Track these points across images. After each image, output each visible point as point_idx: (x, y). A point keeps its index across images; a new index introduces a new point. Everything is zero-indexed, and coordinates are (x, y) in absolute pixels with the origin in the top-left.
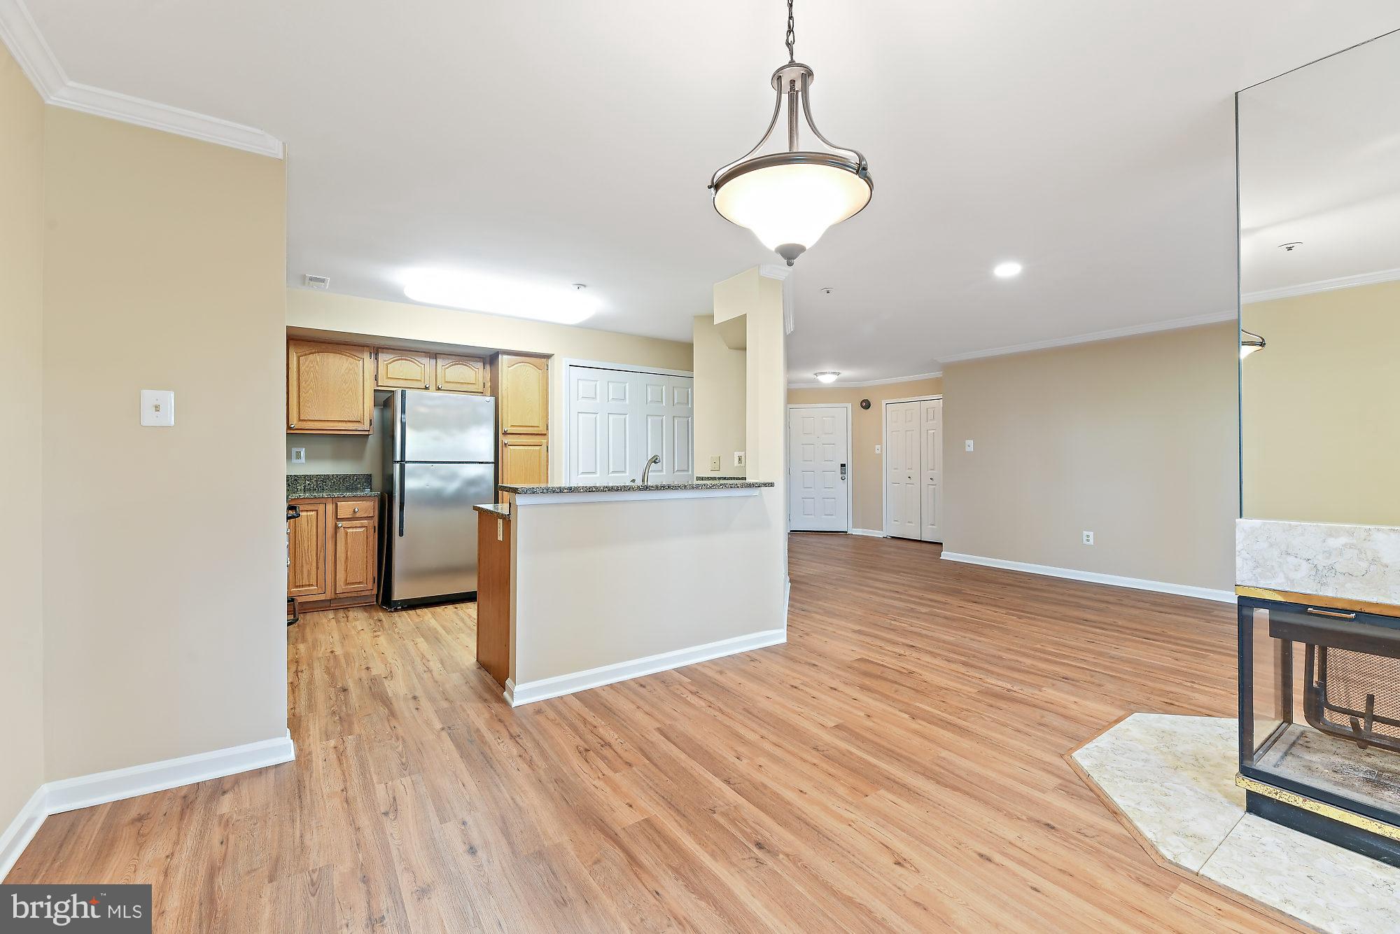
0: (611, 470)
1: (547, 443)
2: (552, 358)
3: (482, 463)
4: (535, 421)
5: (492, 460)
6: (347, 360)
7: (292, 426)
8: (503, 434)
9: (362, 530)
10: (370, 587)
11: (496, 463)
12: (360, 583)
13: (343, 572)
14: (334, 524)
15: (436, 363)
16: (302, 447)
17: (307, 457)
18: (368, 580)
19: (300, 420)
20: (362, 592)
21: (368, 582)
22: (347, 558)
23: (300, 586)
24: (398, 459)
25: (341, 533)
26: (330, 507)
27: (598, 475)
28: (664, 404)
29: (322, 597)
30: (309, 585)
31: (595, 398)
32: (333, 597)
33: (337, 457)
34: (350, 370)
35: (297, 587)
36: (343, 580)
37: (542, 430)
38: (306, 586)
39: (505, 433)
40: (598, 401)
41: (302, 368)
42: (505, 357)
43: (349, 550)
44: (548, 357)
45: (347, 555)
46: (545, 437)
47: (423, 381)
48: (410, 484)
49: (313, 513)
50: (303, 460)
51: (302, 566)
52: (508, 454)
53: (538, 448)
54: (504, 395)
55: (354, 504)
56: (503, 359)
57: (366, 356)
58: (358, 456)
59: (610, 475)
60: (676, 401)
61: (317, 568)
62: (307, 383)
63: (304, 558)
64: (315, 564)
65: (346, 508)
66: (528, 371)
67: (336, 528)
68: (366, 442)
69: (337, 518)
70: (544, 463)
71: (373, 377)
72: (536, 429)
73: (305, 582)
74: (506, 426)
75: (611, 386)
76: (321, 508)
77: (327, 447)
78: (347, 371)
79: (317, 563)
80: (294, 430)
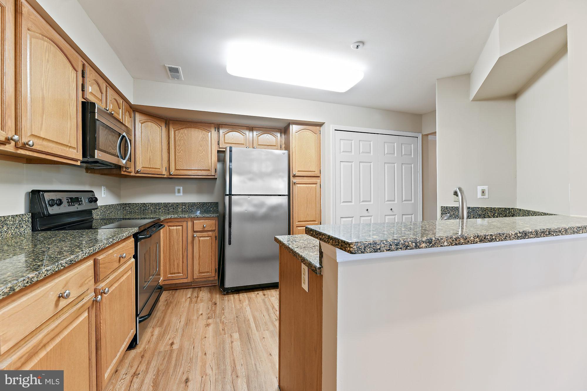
0: (361, 200)
1: (320, 182)
2: (324, 126)
3: (280, 195)
4: (313, 168)
5: (287, 194)
6: (202, 133)
7: (172, 173)
8: (293, 176)
9: (208, 238)
10: (213, 275)
11: (289, 195)
12: (207, 272)
13: (198, 265)
14: (192, 234)
15: (253, 133)
16: (181, 186)
17: (184, 192)
18: (212, 270)
19: (176, 170)
20: (209, 278)
21: (212, 272)
22: (200, 256)
23: (173, 274)
24: (228, 193)
25: (196, 240)
26: (190, 224)
27: (353, 203)
28: (396, 155)
29: (185, 281)
30: (178, 273)
31: (351, 152)
32: (192, 280)
33: (200, 192)
34: (204, 138)
35: (171, 274)
36: (197, 270)
37: (317, 173)
38: (176, 273)
39: (294, 176)
40: (353, 153)
41: (177, 138)
42: (294, 126)
43: (201, 251)
44: (320, 125)
45: (200, 254)
46: (319, 178)
47: (245, 144)
48: (235, 209)
49: (180, 228)
50: (181, 194)
51: (174, 261)
52: (296, 189)
53: (314, 185)
54: (293, 151)
55: (203, 222)
56: (294, 128)
57: (213, 130)
58: (210, 192)
59: (361, 203)
60: (403, 153)
61: (183, 262)
62: (180, 147)
63: (175, 255)
64: (181, 259)
65: (199, 224)
66: (308, 134)
67: (193, 237)
68: (215, 183)
69: (194, 231)
70: (318, 195)
71: (217, 143)
72: (313, 173)
73: (176, 271)
74: (295, 172)
75: (361, 143)
76: (184, 224)
77: (193, 186)
78: (202, 139)
79: (183, 259)
80: (173, 175)
